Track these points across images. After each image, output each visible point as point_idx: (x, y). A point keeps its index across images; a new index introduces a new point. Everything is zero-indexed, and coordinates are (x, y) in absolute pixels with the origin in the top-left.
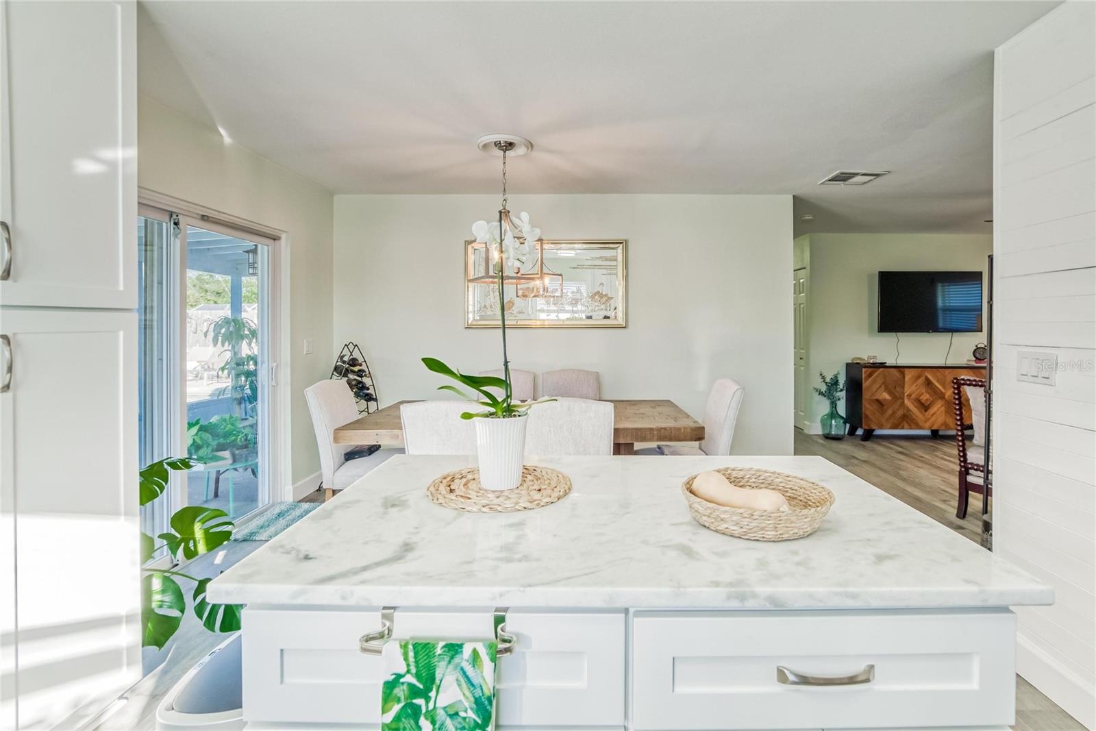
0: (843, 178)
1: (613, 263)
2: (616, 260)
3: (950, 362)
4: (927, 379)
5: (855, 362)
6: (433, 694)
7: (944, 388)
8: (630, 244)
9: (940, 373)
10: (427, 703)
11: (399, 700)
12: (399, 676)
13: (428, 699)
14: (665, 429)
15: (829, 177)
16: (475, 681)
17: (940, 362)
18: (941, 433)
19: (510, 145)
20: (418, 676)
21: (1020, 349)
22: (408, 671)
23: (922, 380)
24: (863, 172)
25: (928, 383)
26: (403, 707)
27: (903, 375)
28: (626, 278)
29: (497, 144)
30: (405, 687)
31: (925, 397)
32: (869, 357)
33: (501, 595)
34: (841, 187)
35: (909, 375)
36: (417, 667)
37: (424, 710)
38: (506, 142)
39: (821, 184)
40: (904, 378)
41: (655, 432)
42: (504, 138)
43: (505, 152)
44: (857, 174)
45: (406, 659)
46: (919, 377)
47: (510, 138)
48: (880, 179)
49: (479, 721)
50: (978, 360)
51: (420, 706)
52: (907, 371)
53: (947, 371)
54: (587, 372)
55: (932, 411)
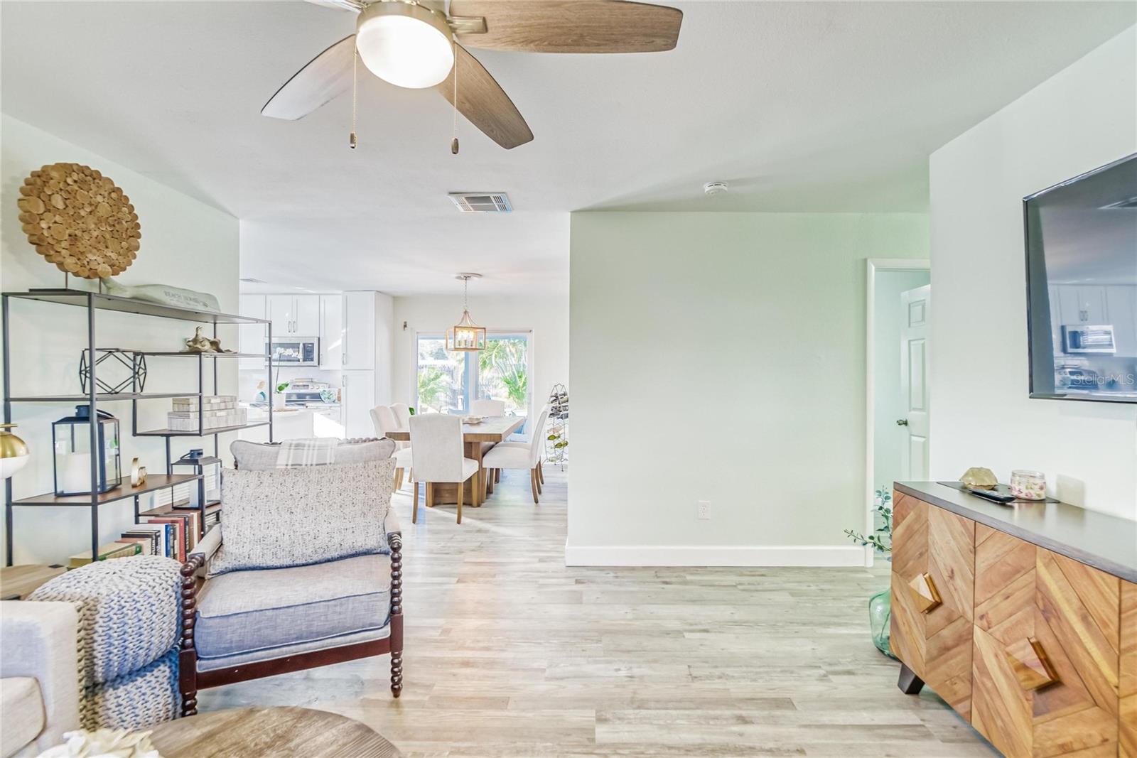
19: (468, 277)
43: (466, 280)
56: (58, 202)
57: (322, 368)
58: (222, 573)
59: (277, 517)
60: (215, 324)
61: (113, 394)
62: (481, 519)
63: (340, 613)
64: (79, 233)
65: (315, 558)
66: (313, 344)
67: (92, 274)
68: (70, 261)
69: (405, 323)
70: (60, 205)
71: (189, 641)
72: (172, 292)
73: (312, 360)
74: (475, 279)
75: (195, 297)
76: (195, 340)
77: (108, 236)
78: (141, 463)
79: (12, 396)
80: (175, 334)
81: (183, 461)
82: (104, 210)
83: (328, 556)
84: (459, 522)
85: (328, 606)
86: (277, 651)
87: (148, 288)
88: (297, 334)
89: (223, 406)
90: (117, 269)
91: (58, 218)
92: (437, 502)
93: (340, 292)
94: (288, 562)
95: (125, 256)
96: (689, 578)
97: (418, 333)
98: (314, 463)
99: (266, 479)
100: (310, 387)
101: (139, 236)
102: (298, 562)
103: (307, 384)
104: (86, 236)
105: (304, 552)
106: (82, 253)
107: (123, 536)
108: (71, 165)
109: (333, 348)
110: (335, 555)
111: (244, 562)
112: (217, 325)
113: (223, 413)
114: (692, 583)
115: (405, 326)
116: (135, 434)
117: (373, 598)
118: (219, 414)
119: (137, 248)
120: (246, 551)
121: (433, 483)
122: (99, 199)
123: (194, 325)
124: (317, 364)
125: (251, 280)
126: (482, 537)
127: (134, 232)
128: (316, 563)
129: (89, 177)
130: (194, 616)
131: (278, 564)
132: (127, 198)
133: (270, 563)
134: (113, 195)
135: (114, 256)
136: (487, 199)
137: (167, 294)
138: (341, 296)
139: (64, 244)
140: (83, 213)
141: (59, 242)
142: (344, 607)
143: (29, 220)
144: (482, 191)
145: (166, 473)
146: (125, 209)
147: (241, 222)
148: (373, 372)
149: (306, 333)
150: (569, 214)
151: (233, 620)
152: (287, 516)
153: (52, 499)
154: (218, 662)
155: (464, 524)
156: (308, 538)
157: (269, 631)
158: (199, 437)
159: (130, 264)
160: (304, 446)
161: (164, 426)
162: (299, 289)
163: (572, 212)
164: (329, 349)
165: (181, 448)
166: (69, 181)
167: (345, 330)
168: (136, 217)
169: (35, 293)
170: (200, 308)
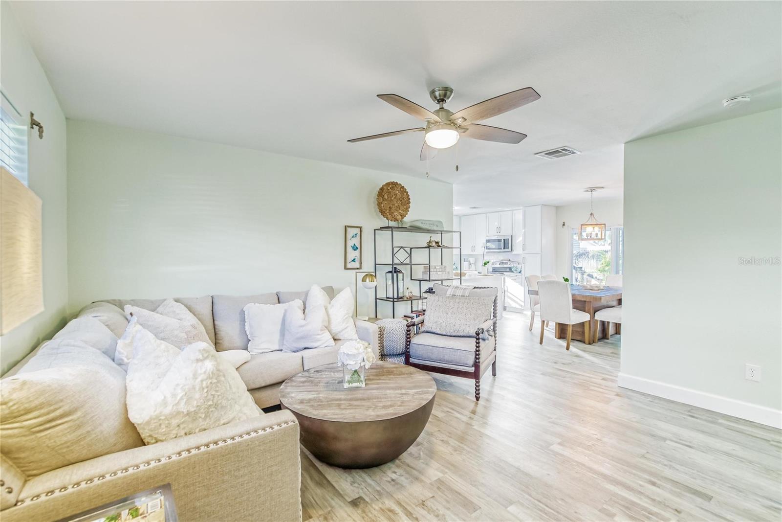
56: (386, 197)
57: (513, 252)
58: (423, 332)
59: (442, 314)
60: (441, 234)
61: (402, 264)
62: (584, 351)
63: (454, 355)
64: (391, 206)
65: (454, 334)
66: (508, 239)
67: (396, 220)
68: (389, 216)
69: (564, 223)
70: (386, 198)
71: (408, 350)
72: (424, 222)
73: (508, 248)
74: (599, 190)
75: (432, 223)
76: (430, 242)
77: (400, 205)
78: (410, 290)
79: (377, 263)
80: (422, 239)
81: (426, 292)
82: (399, 195)
83: (459, 334)
84: (568, 348)
85: (450, 351)
86: (433, 363)
87: (416, 222)
88: (502, 234)
89: (441, 270)
90: (403, 216)
91: (386, 202)
92: (563, 336)
93: (522, 208)
94: (444, 333)
95: (405, 211)
96: (721, 421)
97: (573, 229)
98: (461, 295)
99: (441, 299)
100: (509, 263)
101: (410, 203)
102: (448, 334)
103: (506, 262)
104: (394, 206)
105: (450, 331)
106: (393, 213)
107: (404, 316)
108: (389, 183)
109: (518, 241)
110: (462, 334)
111: (430, 330)
112: (443, 234)
113: (440, 273)
114: (720, 424)
115: (564, 225)
116: (411, 279)
117: (467, 352)
118: (439, 273)
119: (409, 207)
120: (431, 325)
121: (559, 323)
122: (397, 192)
123: (430, 235)
124: (510, 251)
125: (475, 208)
126: (576, 360)
127: (408, 202)
128: (454, 336)
129: (394, 185)
130: (410, 342)
131: (441, 333)
132: (406, 189)
133: (438, 332)
134: (401, 189)
135: (402, 212)
136: (557, 152)
137: (422, 223)
138: (522, 210)
139: (388, 211)
140: (393, 199)
141: (386, 210)
142: (456, 353)
143: (379, 204)
144: (552, 148)
145: (419, 295)
146: (405, 194)
147: (454, 185)
148: (540, 255)
149: (505, 233)
150: (623, 145)
151: (420, 346)
152: (445, 315)
153: (385, 299)
154: (416, 360)
155: (571, 351)
156: (452, 325)
157: (431, 354)
158: (428, 282)
159: (407, 214)
160: (458, 287)
161: (421, 278)
162: (500, 209)
163: (625, 143)
164: (517, 241)
165: (425, 286)
166: (389, 188)
167: (524, 231)
168: (409, 195)
169: (382, 228)
170: (435, 228)
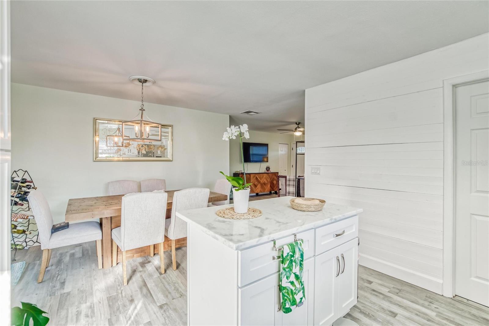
0: (248, 112)
1: (167, 134)
2: (168, 133)
3: (261, 172)
4: (256, 177)
5: (236, 172)
6: (295, 256)
7: (260, 180)
8: (173, 126)
9: (259, 175)
10: (294, 258)
11: (288, 260)
12: (288, 253)
13: (294, 257)
14: (216, 197)
15: (244, 112)
16: (301, 250)
17: (257, 172)
18: (259, 194)
19: (146, 81)
20: (292, 252)
21: (312, 166)
22: (290, 252)
23: (255, 177)
24: (255, 112)
25: (257, 178)
26: (290, 261)
27: (250, 176)
28: (172, 140)
29: (140, 80)
30: (290, 256)
31: (256, 183)
32: (240, 171)
33: (298, 229)
34: (246, 115)
35: (252, 176)
36: (292, 249)
37: (293, 260)
38: (144, 80)
39: (241, 113)
40: (250, 177)
41: (213, 199)
42: (143, 77)
43: (143, 83)
44: (253, 112)
45: (289, 249)
46: (254, 177)
47: (146, 78)
48: (258, 114)
49: (302, 259)
50: (267, 171)
51: (292, 260)
52: (251, 175)
53: (261, 174)
54: (160, 180)
55: (258, 187)
